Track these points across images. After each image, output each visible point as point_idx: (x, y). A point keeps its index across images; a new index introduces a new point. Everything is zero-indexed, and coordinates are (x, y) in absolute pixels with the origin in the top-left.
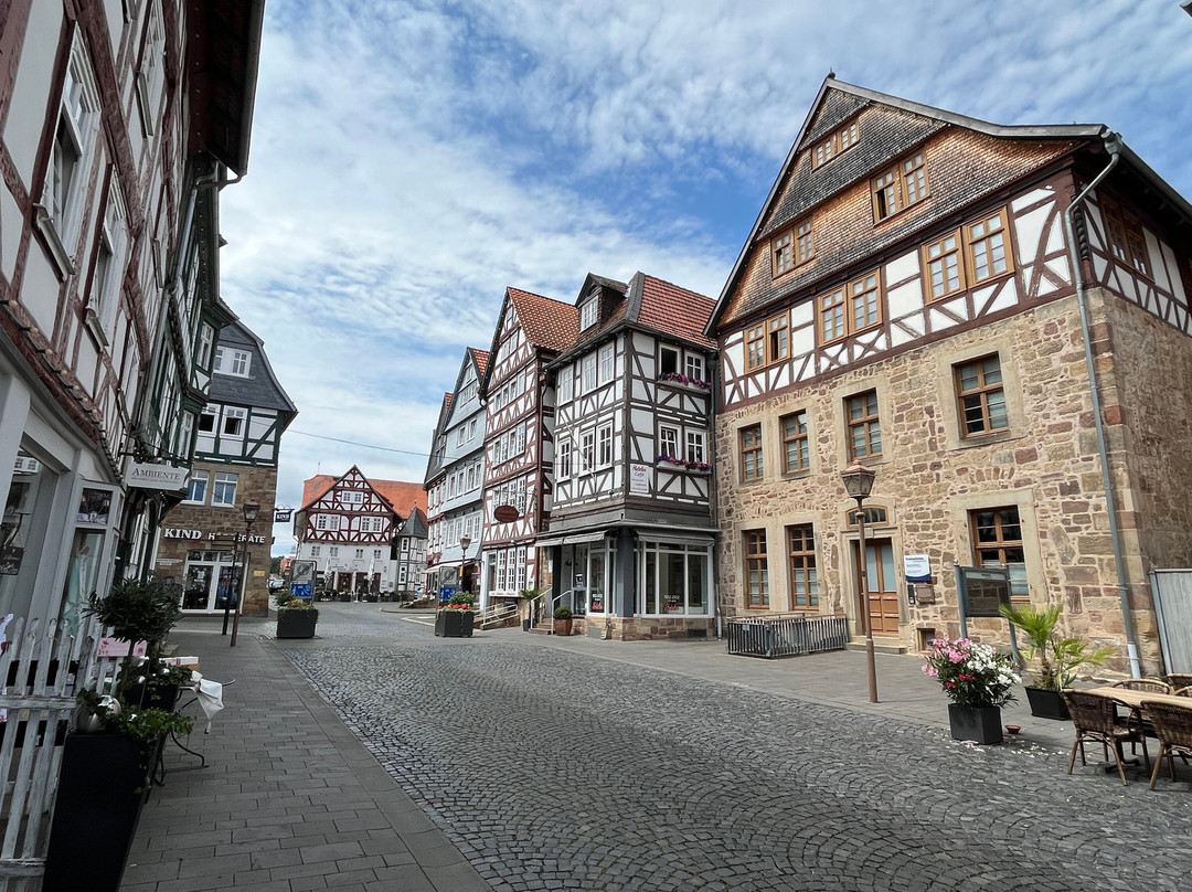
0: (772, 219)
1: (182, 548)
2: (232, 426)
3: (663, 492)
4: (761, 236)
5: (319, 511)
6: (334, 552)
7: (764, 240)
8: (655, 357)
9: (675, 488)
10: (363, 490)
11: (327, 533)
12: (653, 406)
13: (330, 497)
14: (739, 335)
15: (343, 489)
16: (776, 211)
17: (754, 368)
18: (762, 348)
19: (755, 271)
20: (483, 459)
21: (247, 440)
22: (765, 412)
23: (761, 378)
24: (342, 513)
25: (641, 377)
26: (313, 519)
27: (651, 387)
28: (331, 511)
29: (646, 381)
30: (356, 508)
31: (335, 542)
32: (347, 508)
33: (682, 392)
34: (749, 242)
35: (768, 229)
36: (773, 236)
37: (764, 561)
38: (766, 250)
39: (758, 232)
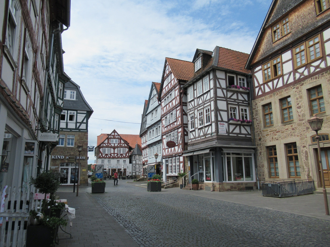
0: (271, 18)
1: (58, 162)
2: (71, 118)
3: (232, 133)
4: (267, 26)
5: (103, 147)
6: (109, 162)
7: (268, 28)
8: (226, 79)
9: (237, 131)
10: (118, 138)
11: (106, 155)
12: (226, 99)
13: (106, 142)
14: (260, 67)
15: (111, 138)
16: (273, 15)
17: (267, 80)
18: (270, 72)
19: (265, 40)
20: (161, 124)
21: (77, 123)
22: (273, 98)
23: (270, 84)
24: (111, 147)
25: (221, 88)
26: (101, 150)
27: (225, 91)
28: (107, 147)
29: (222, 89)
30: (116, 145)
31: (109, 158)
32: (113, 145)
33: (237, 92)
34: (262, 29)
35: (270, 23)
36: (272, 26)
37: (276, 159)
38: (269, 32)
39: (265, 24)
